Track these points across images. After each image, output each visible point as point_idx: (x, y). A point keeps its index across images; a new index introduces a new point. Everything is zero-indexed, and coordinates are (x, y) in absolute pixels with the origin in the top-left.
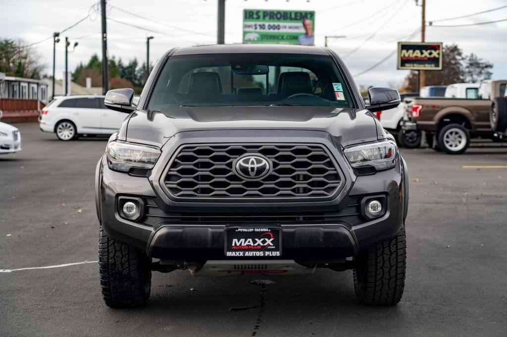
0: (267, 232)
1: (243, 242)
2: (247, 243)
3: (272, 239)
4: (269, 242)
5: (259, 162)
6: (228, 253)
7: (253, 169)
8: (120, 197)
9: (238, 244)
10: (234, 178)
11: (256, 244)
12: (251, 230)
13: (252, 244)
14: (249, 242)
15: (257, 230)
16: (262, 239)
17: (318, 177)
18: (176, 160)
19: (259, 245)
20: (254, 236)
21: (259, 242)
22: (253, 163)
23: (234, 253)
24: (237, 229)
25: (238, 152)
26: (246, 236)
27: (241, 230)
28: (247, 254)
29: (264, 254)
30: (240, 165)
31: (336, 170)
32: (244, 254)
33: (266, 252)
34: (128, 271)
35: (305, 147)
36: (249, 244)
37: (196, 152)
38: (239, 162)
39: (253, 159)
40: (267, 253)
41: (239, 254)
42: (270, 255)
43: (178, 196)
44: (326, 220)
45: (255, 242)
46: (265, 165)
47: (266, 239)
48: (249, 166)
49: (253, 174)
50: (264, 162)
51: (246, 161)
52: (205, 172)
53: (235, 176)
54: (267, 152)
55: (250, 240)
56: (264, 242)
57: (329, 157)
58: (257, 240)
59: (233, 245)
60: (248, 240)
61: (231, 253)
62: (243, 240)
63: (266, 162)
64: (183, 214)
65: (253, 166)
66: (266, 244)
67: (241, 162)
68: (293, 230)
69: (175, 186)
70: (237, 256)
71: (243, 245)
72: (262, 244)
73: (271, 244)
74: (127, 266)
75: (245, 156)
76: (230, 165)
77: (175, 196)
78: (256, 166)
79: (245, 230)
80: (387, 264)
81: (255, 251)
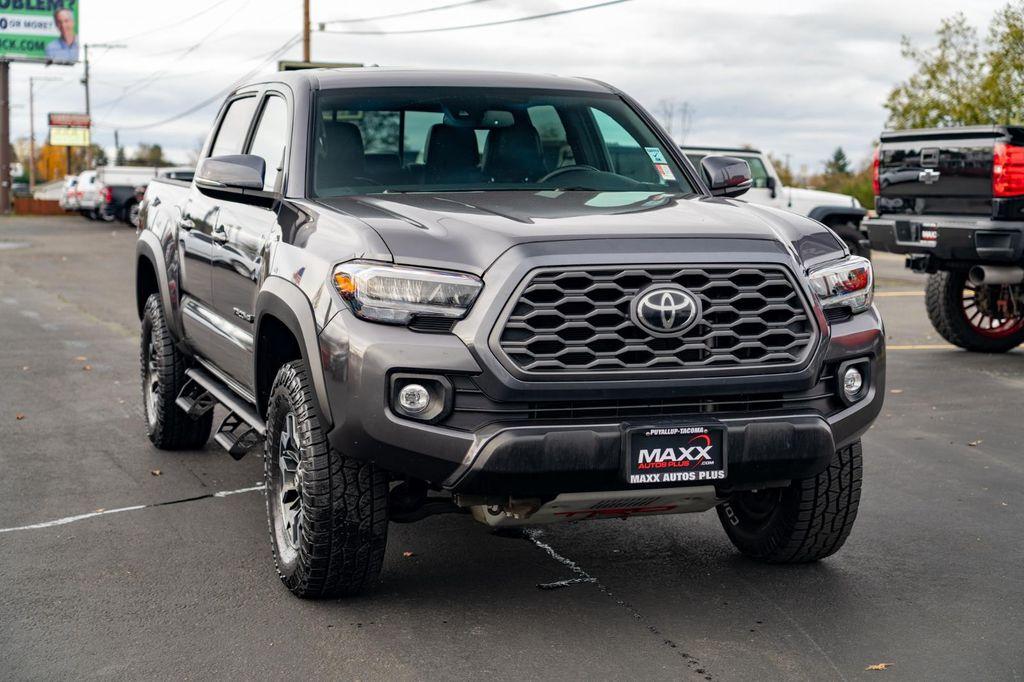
0: (701, 434)
1: (658, 456)
2: (664, 457)
3: (709, 448)
4: (703, 452)
5: (678, 300)
6: (632, 477)
7: (668, 315)
8: (395, 376)
9: (649, 460)
10: (633, 332)
11: (681, 459)
12: (674, 431)
13: (674, 459)
14: (669, 454)
15: (684, 431)
16: (692, 449)
17: (777, 327)
18: (524, 300)
19: (685, 459)
20: (677, 442)
21: (686, 453)
22: (667, 303)
23: (643, 476)
24: (649, 430)
25: (638, 282)
26: (662, 442)
27: (655, 432)
28: (667, 478)
29: (697, 475)
30: (645, 306)
31: (804, 313)
32: (661, 478)
33: (701, 473)
34: (368, 524)
35: (753, 270)
36: (668, 458)
37: (561, 283)
38: (642, 302)
39: (667, 294)
40: (702, 475)
41: (653, 478)
42: (708, 478)
43: (529, 370)
44: (785, 407)
45: (678, 454)
46: (689, 306)
47: (699, 448)
48: (662, 308)
49: (668, 324)
50: (688, 300)
51: (656, 300)
52: (578, 322)
53: (636, 328)
54: (690, 281)
55: (671, 450)
56: (695, 453)
57: (793, 289)
58: (682, 449)
59: (641, 461)
60: (668, 450)
61: (637, 476)
62: (657, 451)
63: (690, 301)
64: (532, 405)
65: (668, 308)
66: (697, 458)
67: (645, 301)
68: (743, 428)
69: (523, 350)
70: (650, 483)
71: (657, 460)
72: (690, 458)
73: (708, 457)
74: (368, 513)
75: (652, 289)
76: (625, 307)
77: (524, 370)
78: (674, 308)
79: (663, 432)
80: (835, 486)
81: (679, 472)
